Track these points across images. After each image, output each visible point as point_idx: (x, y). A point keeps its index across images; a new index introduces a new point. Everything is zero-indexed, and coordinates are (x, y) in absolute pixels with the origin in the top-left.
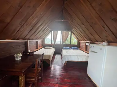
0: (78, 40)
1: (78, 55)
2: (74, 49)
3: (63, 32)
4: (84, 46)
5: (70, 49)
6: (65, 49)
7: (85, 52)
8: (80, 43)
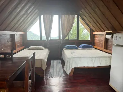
0: (92, 31)
1: (93, 56)
2: (84, 48)
3: (63, 16)
4: (102, 41)
5: (77, 48)
6: (68, 48)
7: (105, 52)
8: (96, 36)
